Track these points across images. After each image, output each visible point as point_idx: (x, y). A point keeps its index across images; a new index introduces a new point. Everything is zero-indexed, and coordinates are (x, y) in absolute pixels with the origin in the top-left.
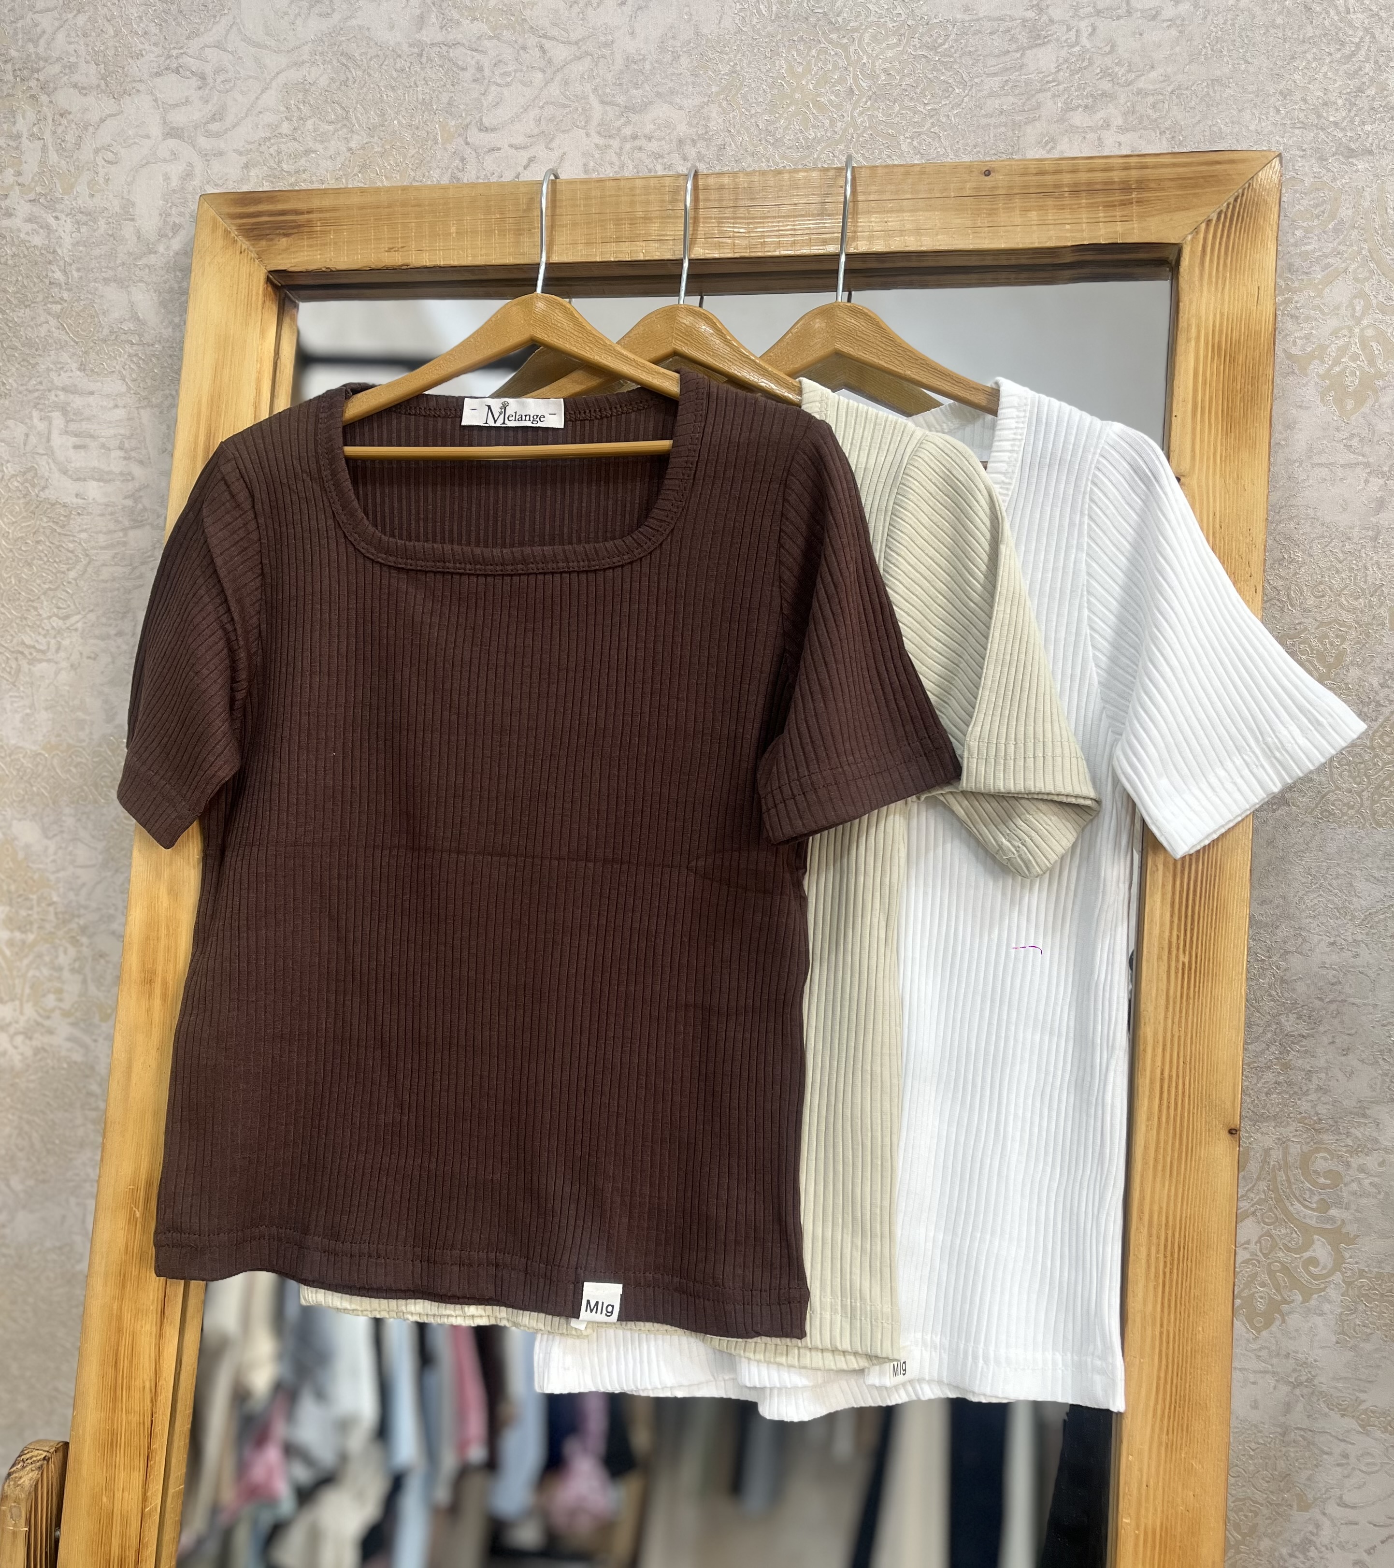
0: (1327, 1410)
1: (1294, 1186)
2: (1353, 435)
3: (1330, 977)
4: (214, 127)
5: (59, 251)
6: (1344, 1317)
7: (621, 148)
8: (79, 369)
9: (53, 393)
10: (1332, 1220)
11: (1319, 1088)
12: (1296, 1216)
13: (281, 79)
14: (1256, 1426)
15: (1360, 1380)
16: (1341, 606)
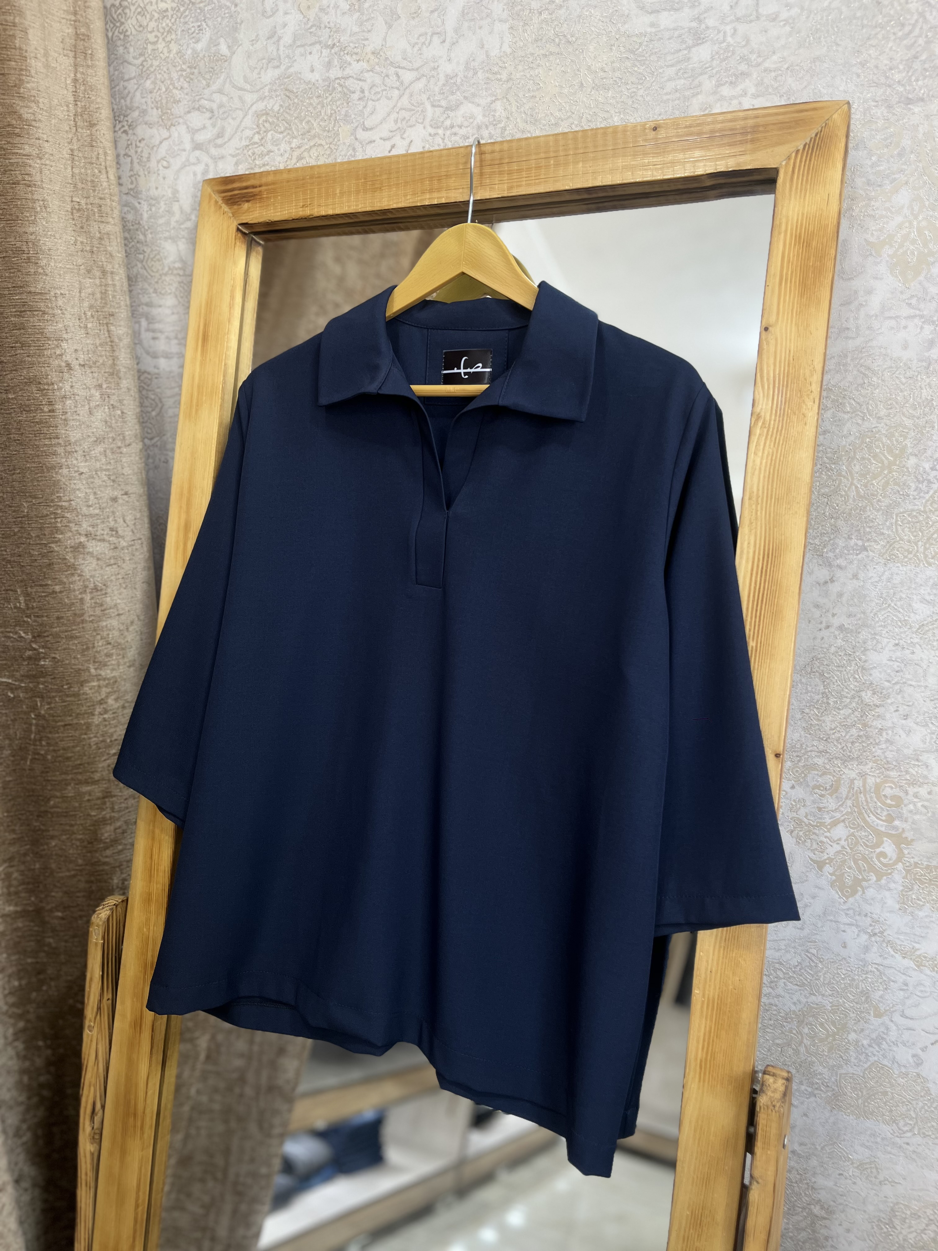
0: (893, 953)
1: (870, 805)
2: (912, 296)
3: (895, 666)
4: (219, 141)
5: (141, 222)
6: (904, 893)
7: (444, 135)
8: (153, 292)
9: (141, 307)
10: (896, 828)
11: (887, 741)
12: (872, 824)
13: (254, 108)
14: (845, 959)
15: (915, 935)
16: (904, 414)
